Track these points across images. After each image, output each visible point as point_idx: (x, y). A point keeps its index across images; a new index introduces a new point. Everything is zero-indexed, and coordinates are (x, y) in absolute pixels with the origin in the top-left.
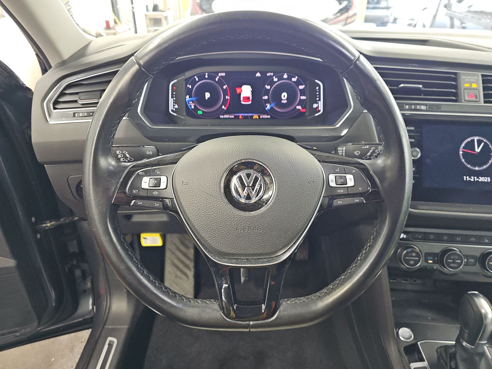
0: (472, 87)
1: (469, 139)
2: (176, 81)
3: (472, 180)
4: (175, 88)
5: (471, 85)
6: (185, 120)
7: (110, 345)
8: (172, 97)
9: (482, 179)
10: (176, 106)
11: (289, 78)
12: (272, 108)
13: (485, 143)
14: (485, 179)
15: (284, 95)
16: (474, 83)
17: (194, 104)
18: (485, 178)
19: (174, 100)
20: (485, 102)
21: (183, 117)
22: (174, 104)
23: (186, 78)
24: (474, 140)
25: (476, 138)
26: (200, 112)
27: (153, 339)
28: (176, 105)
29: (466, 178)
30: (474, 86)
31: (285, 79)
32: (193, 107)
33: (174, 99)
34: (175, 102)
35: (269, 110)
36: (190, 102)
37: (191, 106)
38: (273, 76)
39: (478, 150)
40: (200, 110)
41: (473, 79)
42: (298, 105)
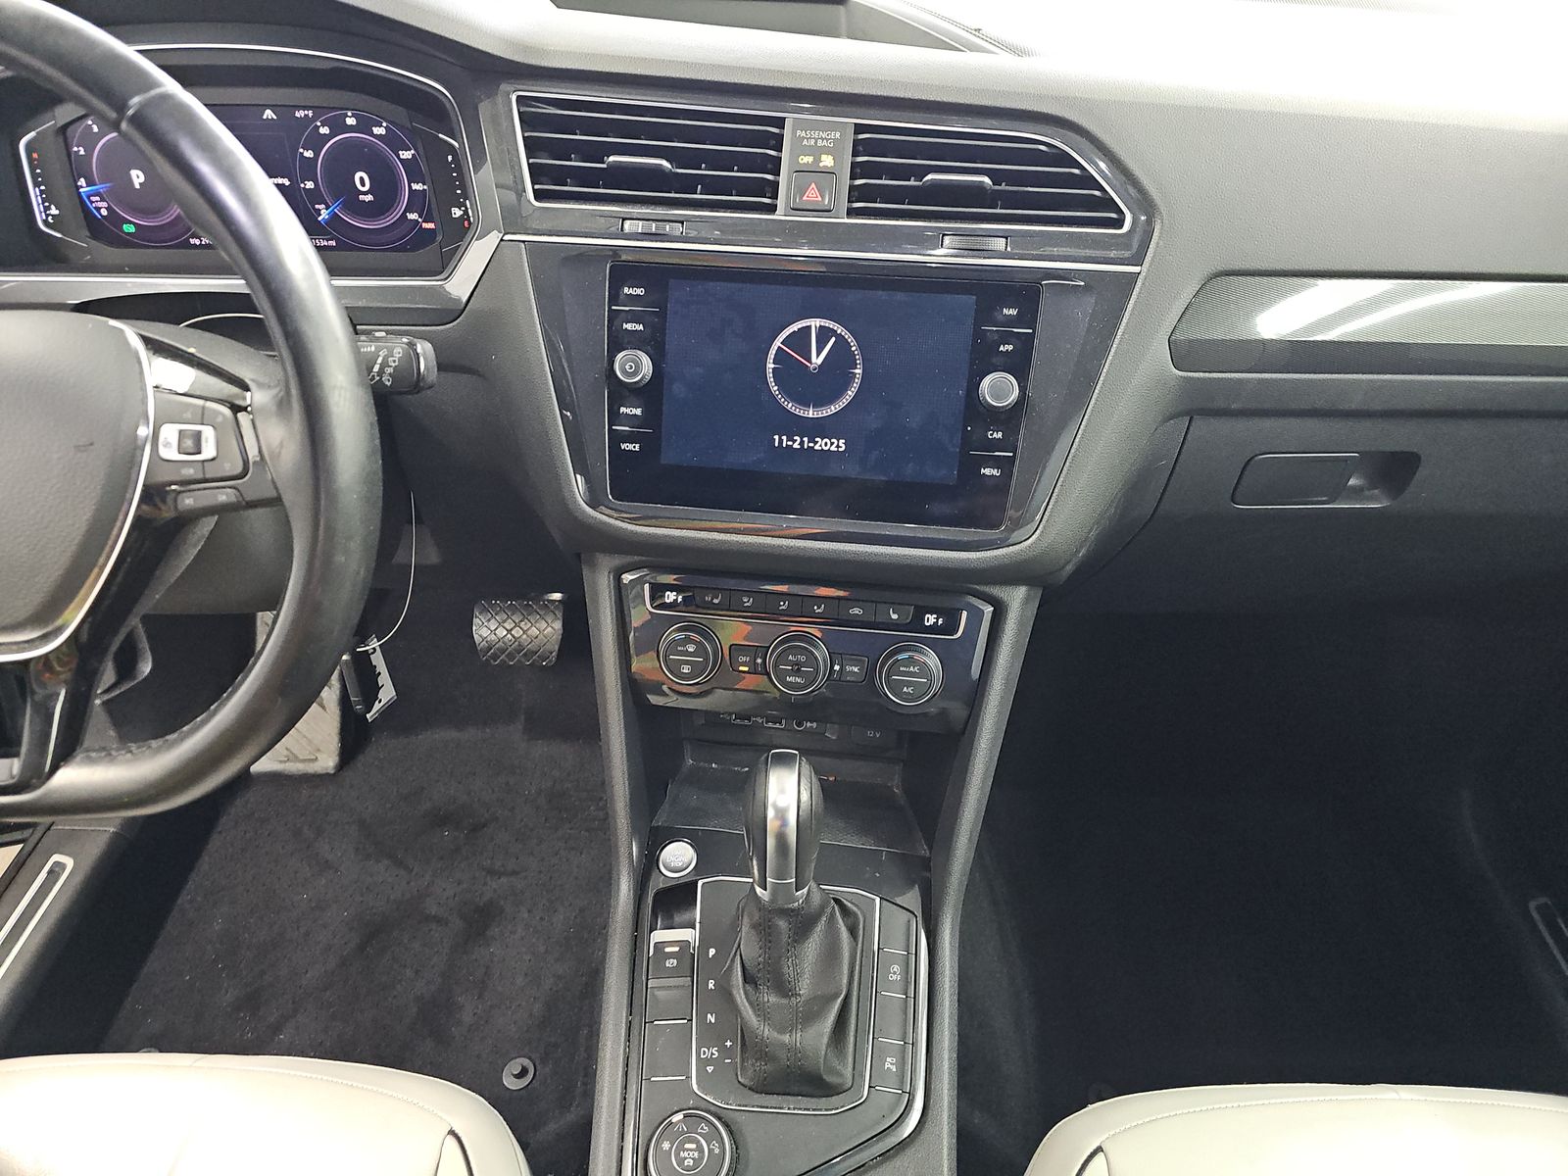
0: (821, 164)
1: (795, 327)
2: (33, 134)
3: (796, 446)
4: (35, 156)
5: (817, 160)
6: (88, 251)
7: (53, 874)
8: (36, 184)
9: (821, 444)
10: (54, 211)
11: (364, 126)
12: (334, 216)
13: (840, 337)
14: (832, 444)
15: (362, 179)
16: (827, 151)
17: (105, 204)
18: (833, 440)
19: (41, 191)
20: (851, 213)
21: (82, 242)
22: (47, 204)
23: (58, 126)
24: (809, 327)
25: (815, 323)
26: (129, 228)
27: (205, 863)
28: (53, 207)
29: (781, 441)
30: (827, 161)
31: (351, 129)
32: (104, 212)
33: (43, 188)
34: (48, 198)
35: (327, 222)
36: (93, 199)
37: (98, 209)
38: (315, 118)
39: (817, 360)
40: (131, 222)
41: (827, 140)
42: (408, 209)
